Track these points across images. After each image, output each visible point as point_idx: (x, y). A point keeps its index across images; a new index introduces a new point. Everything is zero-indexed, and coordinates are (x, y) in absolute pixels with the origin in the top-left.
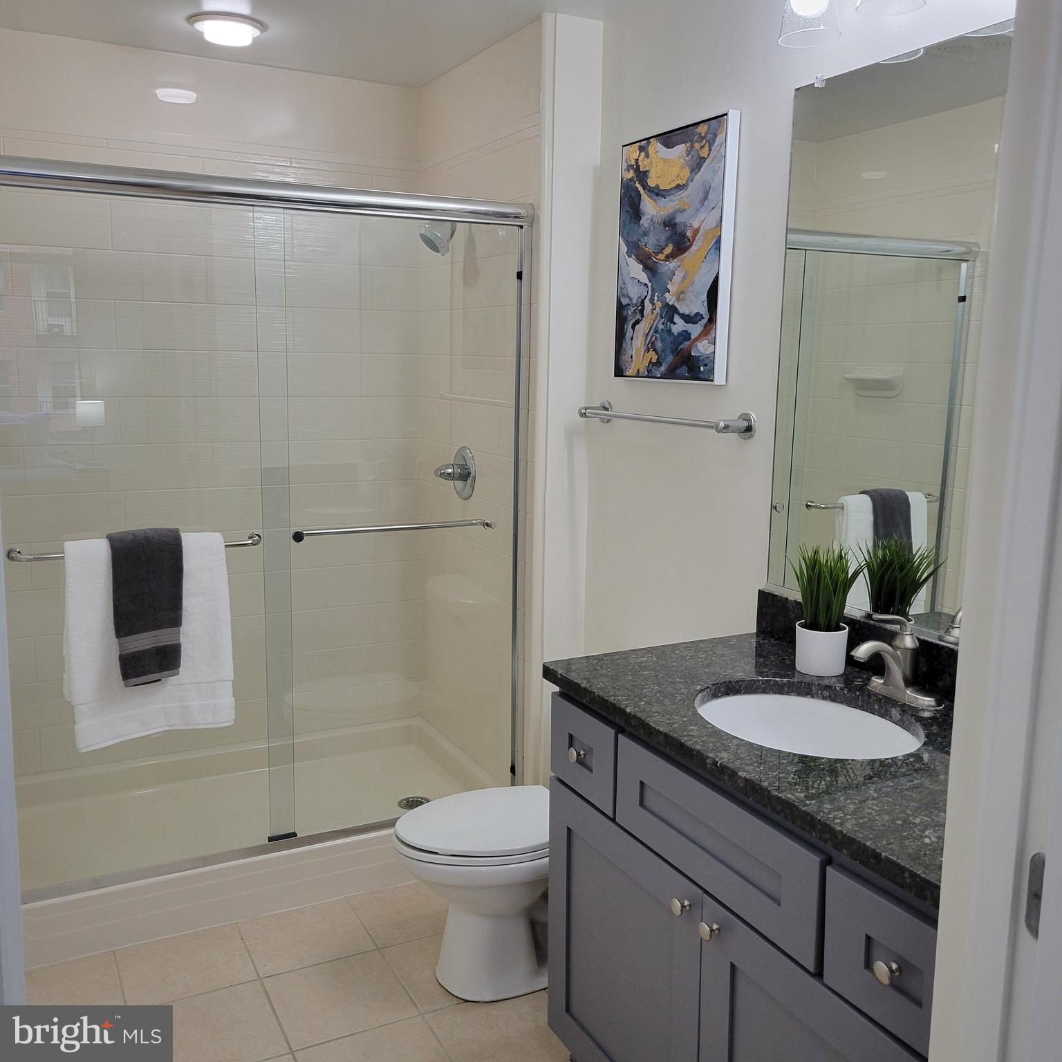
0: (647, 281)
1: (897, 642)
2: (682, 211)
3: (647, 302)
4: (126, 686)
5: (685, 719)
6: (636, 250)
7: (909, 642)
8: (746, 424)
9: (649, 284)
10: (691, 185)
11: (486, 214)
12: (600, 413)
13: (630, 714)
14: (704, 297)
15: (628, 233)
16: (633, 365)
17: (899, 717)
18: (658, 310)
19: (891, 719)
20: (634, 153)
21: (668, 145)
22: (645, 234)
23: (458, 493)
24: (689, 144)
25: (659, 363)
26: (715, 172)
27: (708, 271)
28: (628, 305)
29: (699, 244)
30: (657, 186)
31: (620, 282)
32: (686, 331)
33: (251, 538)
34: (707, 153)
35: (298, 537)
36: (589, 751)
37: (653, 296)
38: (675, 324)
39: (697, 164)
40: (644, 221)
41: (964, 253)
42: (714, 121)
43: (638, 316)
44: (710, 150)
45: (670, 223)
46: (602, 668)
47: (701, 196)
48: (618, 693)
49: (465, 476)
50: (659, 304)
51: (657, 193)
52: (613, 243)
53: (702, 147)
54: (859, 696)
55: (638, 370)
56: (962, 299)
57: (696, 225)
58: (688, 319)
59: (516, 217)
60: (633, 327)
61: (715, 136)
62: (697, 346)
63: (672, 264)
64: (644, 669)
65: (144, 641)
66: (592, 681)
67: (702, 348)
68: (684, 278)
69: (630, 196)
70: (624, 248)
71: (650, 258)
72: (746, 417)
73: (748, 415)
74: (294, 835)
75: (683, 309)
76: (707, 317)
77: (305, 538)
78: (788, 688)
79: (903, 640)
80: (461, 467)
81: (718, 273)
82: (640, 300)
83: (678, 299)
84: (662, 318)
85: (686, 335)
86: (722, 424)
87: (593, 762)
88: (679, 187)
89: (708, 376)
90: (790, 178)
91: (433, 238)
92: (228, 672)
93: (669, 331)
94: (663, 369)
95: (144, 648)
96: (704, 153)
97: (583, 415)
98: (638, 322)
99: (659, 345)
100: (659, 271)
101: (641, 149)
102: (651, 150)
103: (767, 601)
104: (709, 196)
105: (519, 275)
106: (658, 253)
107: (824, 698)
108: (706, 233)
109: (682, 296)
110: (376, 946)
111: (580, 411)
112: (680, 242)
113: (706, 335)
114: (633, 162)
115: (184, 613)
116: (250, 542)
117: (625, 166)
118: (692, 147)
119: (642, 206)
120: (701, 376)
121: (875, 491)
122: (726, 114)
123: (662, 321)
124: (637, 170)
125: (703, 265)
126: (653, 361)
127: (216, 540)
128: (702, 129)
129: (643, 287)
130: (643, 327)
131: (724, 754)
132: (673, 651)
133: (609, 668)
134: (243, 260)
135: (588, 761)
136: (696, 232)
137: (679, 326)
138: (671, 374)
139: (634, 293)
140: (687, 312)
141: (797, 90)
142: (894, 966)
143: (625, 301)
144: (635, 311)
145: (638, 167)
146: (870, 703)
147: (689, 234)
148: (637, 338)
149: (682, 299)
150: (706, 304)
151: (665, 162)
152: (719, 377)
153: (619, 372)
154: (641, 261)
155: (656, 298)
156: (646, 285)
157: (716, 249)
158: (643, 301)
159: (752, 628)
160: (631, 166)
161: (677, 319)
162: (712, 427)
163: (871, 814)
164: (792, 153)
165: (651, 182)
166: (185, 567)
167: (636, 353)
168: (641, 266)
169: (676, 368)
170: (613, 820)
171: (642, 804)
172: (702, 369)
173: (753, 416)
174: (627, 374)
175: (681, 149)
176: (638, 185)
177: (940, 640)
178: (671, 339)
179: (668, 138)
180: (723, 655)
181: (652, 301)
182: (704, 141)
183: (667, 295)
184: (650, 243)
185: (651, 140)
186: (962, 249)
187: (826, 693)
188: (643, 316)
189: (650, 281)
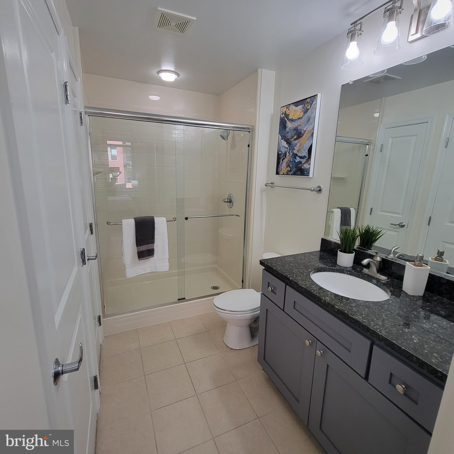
0: (288, 147)
1: (375, 258)
2: (300, 125)
3: (287, 153)
4: (139, 260)
5: (310, 283)
6: (284, 138)
7: (378, 259)
8: (319, 189)
9: (288, 148)
10: (304, 117)
11: (238, 127)
12: (270, 185)
13: (291, 280)
14: (307, 151)
15: (282, 133)
16: (282, 171)
17: (376, 283)
18: (291, 155)
19: (372, 283)
20: (285, 109)
21: (296, 106)
22: (287, 133)
23: (228, 206)
24: (303, 105)
25: (291, 171)
26: (312, 113)
27: (309, 143)
28: (281, 154)
29: (306, 135)
30: (292, 118)
31: (279, 147)
32: (300, 161)
33: (173, 219)
34: (310, 107)
35: (186, 219)
36: (275, 288)
37: (289, 151)
38: (296, 159)
39: (306, 111)
40: (287, 129)
41: (368, 142)
42: (312, 97)
43: (284, 157)
44: (311, 106)
45: (296, 129)
46: (278, 262)
47: (307, 120)
48: (286, 272)
49: (230, 201)
50: (291, 154)
51: (292, 120)
52: (277, 136)
53: (308, 106)
54: (360, 274)
55: (284, 173)
56: (367, 155)
57: (305, 129)
58: (301, 157)
59: (248, 129)
60: (283, 160)
61: (313, 102)
62: (304, 165)
63: (296, 141)
64: (291, 263)
65: (144, 248)
66: (276, 267)
67: (306, 166)
68: (300, 145)
69: (283, 122)
70: (280, 137)
71: (289, 140)
72: (319, 187)
73: (320, 186)
74: (185, 298)
75: (299, 155)
76: (307, 157)
77: (188, 219)
78: (336, 271)
79: (376, 258)
80: (229, 199)
81: (312, 143)
82: (285, 152)
83: (298, 152)
84: (292, 157)
85: (300, 162)
86: (313, 189)
87: (277, 292)
88: (299, 118)
89: (308, 174)
90: (339, 113)
91: (223, 136)
92: (167, 256)
93: (295, 161)
94: (292, 172)
95: (144, 250)
96: (309, 107)
97: (266, 186)
98: (284, 159)
99: (291, 165)
100: (292, 144)
101: (287, 108)
102: (290, 108)
103: (324, 242)
104: (310, 120)
105: (249, 146)
106: (292, 138)
107: (348, 274)
108: (309, 131)
109: (299, 151)
110: (207, 330)
111: (265, 184)
112: (299, 135)
113: (307, 162)
114: (284, 112)
115: (155, 240)
116: (173, 220)
117: (281, 113)
118: (304, 106)
119: (287, 125)
120: (305, 174)
121: (341, 207)
122: (317, 95)
123: (292, 158)
124: (285, 114)
125: (307, 141)
126: (289, 170)
127: (164, 220)
128: (308, 100)
129: (286, 149)
130: (286, 160)
131: (327, 298)
132: (298, 256)
133: (280, 262)
134: (172, 142)
135: (274, 291)
136: (305, 131)
137: (298, 160)
138: (295, 174)
139: (283, 150)
140: (301, 156)
141: (342, 85)
142: (404, 386)
143: (280, 153)
144: (283, 156)
145: (286, 113)
146: (364, 277)
147: (302, 132)
148: (284, 163)
149: (299, 152)
150: (307, 153)
151: (295, 111)
152: (311, 175)
153: (277, 173)
154: (286, 141)
155: (290, 152)
156: (287, 148)
157: (312, 136)
158: (286, 153)
159: (319, 249)
160: (284, 113)
161: (297, 158)
162: (309, 190)
163: (389, 327)
164: (340, 105)
165: (290, 118)
166: (156, 227)
167: (283, 168)
168: (286, 142)
169: (297, 172)
170: (283, 310)
171: (294, 308)
172: (305, 172)
173: (322, 186)
174: (280, 174)
175: (301, 107)
176: (285, 119)
177: (386, 258)
178: (295, 163)
179: (296, 104)
180: (313, 258)
181: (289, 153)
182: (309, 104)
183: (294, 151)
184: (289, 136)
185: (291, 105)
186: (368, 141)
187: (349, 273)
188: (286, 157)
189: (289, 147)
